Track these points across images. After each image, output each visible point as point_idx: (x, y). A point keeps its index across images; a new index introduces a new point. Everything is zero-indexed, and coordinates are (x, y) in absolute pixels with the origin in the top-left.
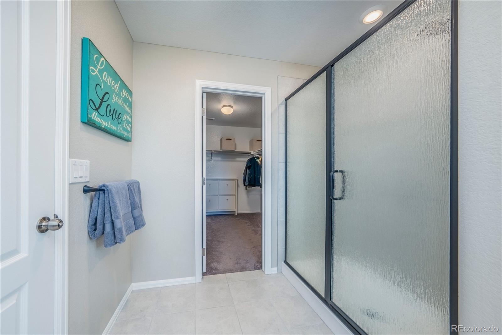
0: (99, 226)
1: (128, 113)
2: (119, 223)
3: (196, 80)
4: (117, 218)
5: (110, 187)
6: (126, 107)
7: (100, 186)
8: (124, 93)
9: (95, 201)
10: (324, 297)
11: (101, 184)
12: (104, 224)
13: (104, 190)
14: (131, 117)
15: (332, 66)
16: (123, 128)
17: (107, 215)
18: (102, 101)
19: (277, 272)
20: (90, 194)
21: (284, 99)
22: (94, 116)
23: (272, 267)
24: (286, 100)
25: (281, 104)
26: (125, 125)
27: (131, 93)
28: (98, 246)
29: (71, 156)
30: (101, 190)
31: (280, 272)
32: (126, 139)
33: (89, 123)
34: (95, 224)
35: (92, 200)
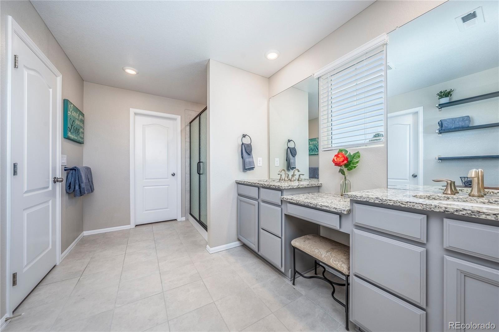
0: (72, 187)
1: (82, 128)
2: (83, 185)
3: (130, 109)
4: (82, 183)
5: (79, 168)
6: (81, 125)
7: (73, 167)
8: (81, 117)
9: (70, 175)
10: (198, 220)
11: (74, 166)
12: (75, 186)
13: (75, 170)
14: (84, 129)
15: (200, 115)
16: (80, 137)
17: (77, 181)
18: (72, 126)
19: (185, 220)
20: (66, 171)
21: (189, 122)
22: (70, 135)
23: (182, 217)
24: (190, 123)
25: (187, 125)
26: (81, 135)
27: (83, 115)
28: (69, 198)
29: (62, 154)
30: (74, 169)
31: (187, 220)
32: (82, 142)
33: (68, 138)
34: (70, 186)
35: (68, 174)
